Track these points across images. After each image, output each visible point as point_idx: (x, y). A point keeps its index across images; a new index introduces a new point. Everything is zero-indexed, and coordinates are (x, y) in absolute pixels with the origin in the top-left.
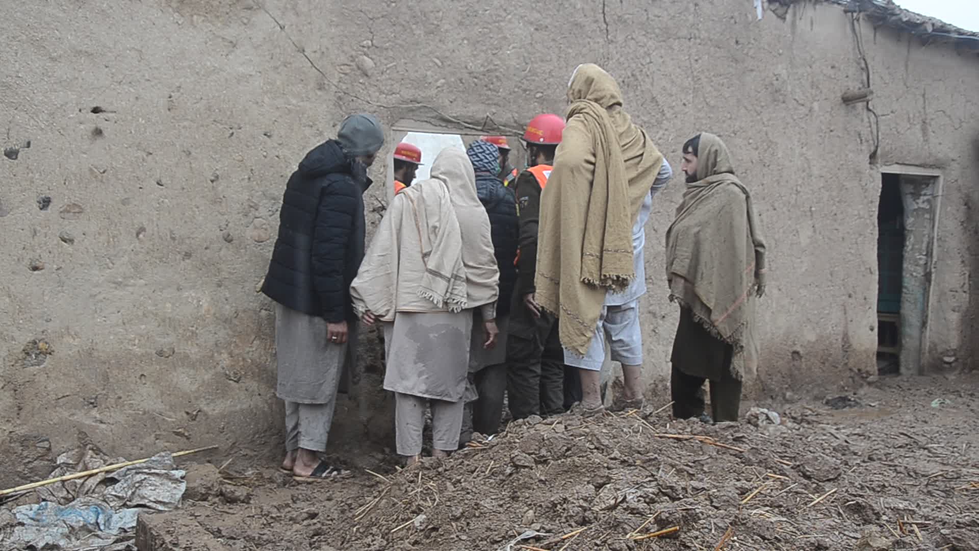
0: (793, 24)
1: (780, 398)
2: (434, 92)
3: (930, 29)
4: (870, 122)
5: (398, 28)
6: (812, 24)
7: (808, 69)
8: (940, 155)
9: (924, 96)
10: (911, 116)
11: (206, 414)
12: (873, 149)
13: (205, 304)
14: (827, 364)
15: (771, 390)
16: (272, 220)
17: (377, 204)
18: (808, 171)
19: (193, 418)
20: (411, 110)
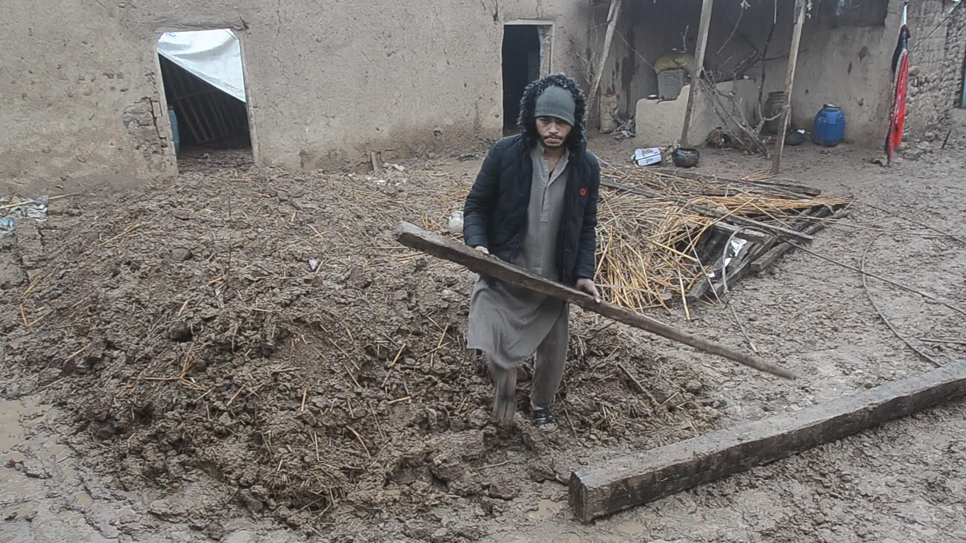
1: (424, 157)
2: (173, 12)
8: (550, 13)
11: (71, 178)
12: (494, 12)
13: (62, 126)
14: (462, 137)
15: (418, 153)
16: (93, 84)
17: (149, 72)
18: (442, 29)
19: (64, 180)
20: (163, 22)
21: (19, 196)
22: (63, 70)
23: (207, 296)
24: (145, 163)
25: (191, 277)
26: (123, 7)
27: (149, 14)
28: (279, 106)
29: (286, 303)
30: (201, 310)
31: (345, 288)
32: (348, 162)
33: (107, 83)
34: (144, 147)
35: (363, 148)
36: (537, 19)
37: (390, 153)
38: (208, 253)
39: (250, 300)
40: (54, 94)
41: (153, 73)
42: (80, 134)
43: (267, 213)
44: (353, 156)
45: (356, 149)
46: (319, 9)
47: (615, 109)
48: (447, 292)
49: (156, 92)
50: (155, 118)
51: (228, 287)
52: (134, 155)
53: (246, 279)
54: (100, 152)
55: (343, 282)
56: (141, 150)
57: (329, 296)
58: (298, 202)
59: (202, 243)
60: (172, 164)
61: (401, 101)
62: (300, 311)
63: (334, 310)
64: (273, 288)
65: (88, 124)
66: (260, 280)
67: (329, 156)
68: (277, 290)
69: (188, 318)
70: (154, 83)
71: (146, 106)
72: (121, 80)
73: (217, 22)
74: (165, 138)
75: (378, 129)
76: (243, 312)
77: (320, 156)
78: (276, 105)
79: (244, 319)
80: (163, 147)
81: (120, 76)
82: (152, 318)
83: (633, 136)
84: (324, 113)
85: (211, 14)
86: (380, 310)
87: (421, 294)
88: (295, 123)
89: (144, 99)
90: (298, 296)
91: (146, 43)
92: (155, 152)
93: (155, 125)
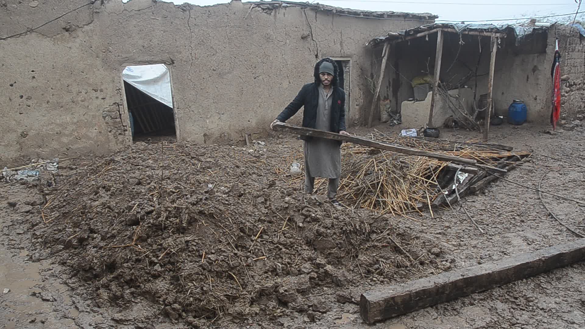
0: (275, 15)
1: (276, 137)
2: (132, 54)
3: (335, 12)
4: (314, 44)
5: (119, 38)
6: (284, 14)
7: (284, 30)
8: (348, 53)
9: (341, 33)
10: (335, 40)
11: (72, 149)
12: (316, 54)
13: (68, 119)
15: (272, 135)
16: (86, 95)
17: (118, 88)
18: (285, 63)
19: (68, 150)
20: (126, 60)
21: (43, 159)
22: (70, 88)
23: (149, 202)
24: (114, 140)
25: (139, 193)
26: (104, 52)
27: (119, 56)
28: (192, 107)
29: (194, 203)
30: (145, 208)
31: (228, 196)
32: (232, 140)
33: (94, 94)
34: (114, 131)
35: (241, 132)
36: (341, 57)
37: (256, 135)
38: (150, 181)
39: (173, 202)
40: (65, 101)
41: (120, 89)
42: (78, 124)
43: (184, 163)
44: (235, 137)
45: (237, 133)
46: (215, 53)
47: (389, 108)
48: (287, 199)
49: (121, 100)
50: (120, 115)
51: (161, 196)
52: (108, 135)
53: (171, 191)
54: (90, 134)
55: (226, 193)
56: (112, 133)
57: (219, 200)
58: (202, 159)
59: (147, 176)
60: (129, 141)
61: (262, 105)
62: (202, 207)
63: (222, 207)
64: (186, 195)
65: (82, 118)
66: (179, 191)
67: (221, 137)
68: (189, 196)
69: (138, 212)
70: (121, 95)
71: (115, 107)
72: (102, 93)
73: (156, 60)
74: (126, 126)
75: (249, 121)
76: (169, 207)
77: (215, 137)
78: (190, 107)
79: (170, 211)
80: (124, 131)
81: (101, 91)
82: (117, 215)
83: (400, 124)
84: (217, 112)
85: (153, 56)
86: (249, 208)
87: (273, 200)
88: (201, 117)
89: (115, 103)
90: (201, 199)
91: (117, 72)
92: (120, 134)
93: (121, 118)
